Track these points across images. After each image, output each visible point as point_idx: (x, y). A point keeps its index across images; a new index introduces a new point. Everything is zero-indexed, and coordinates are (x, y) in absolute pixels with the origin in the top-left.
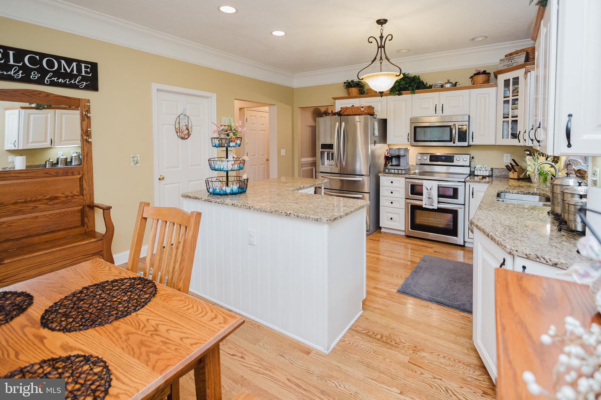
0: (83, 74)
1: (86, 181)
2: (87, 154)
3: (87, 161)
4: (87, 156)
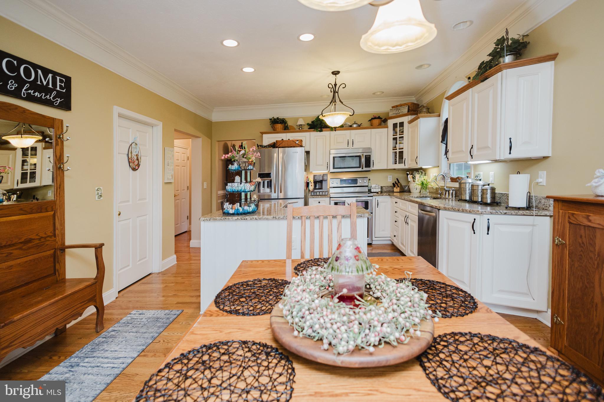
0: (58, 89)
1: (58, 218)
2: (60, 185)
3: (59, 194)
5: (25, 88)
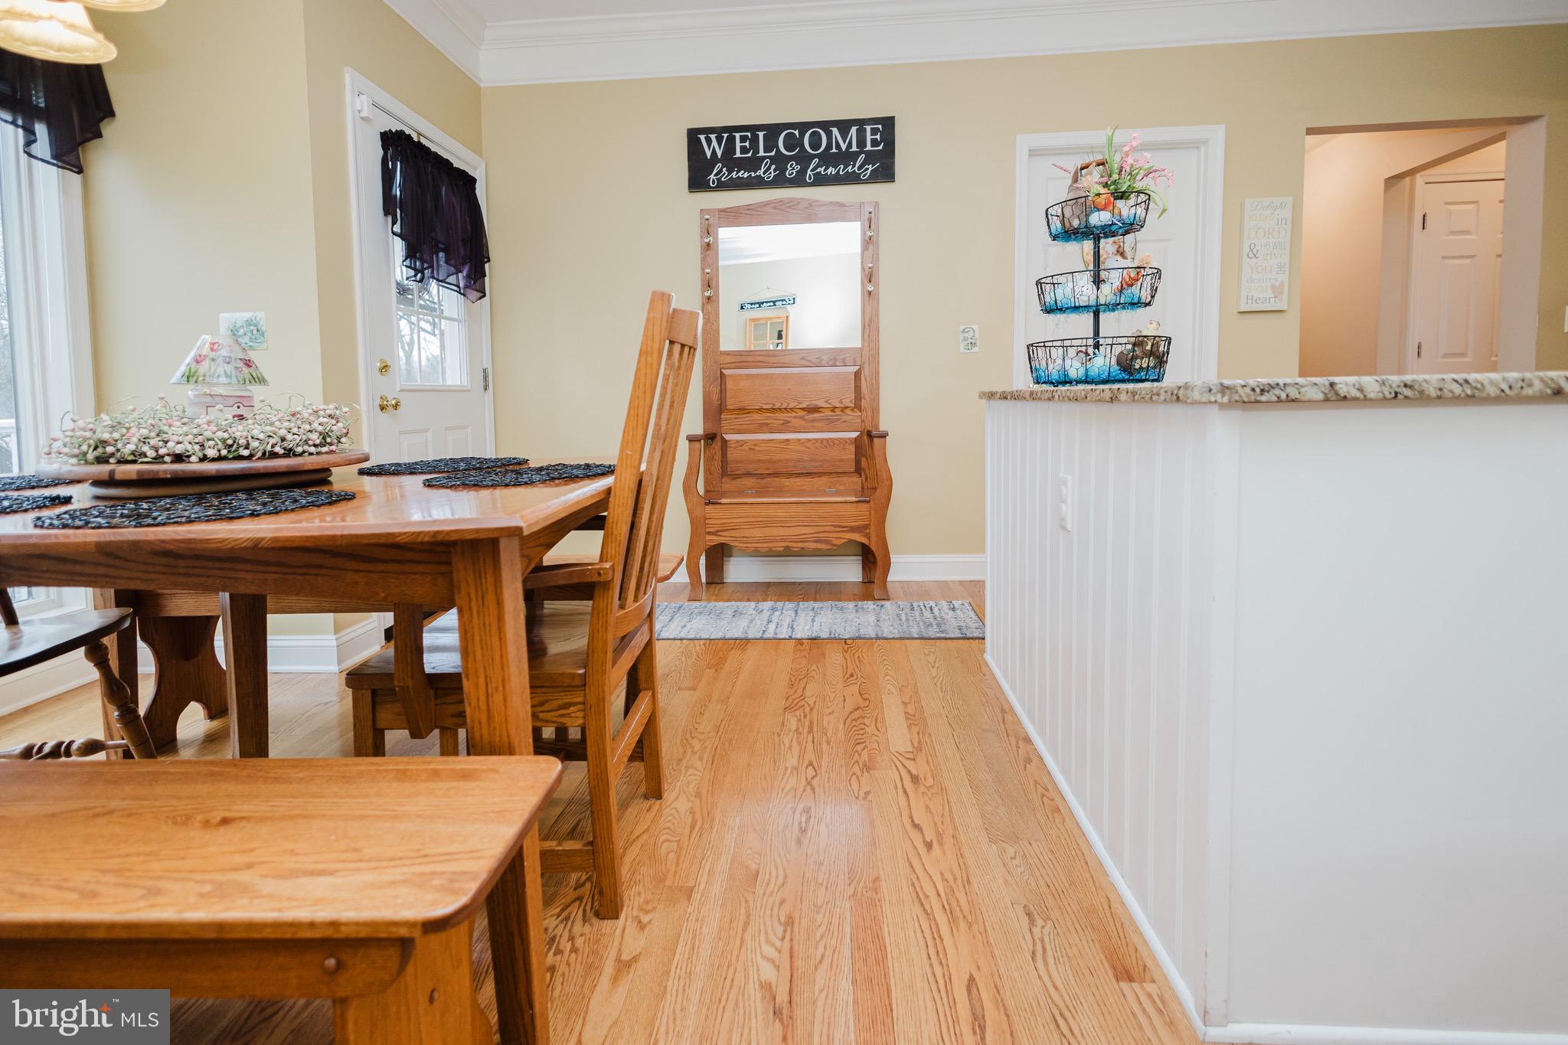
0: (869, 147)
2: (870, 321)
3: (869, 336)
4: (869, 326)
5: (811, 167)
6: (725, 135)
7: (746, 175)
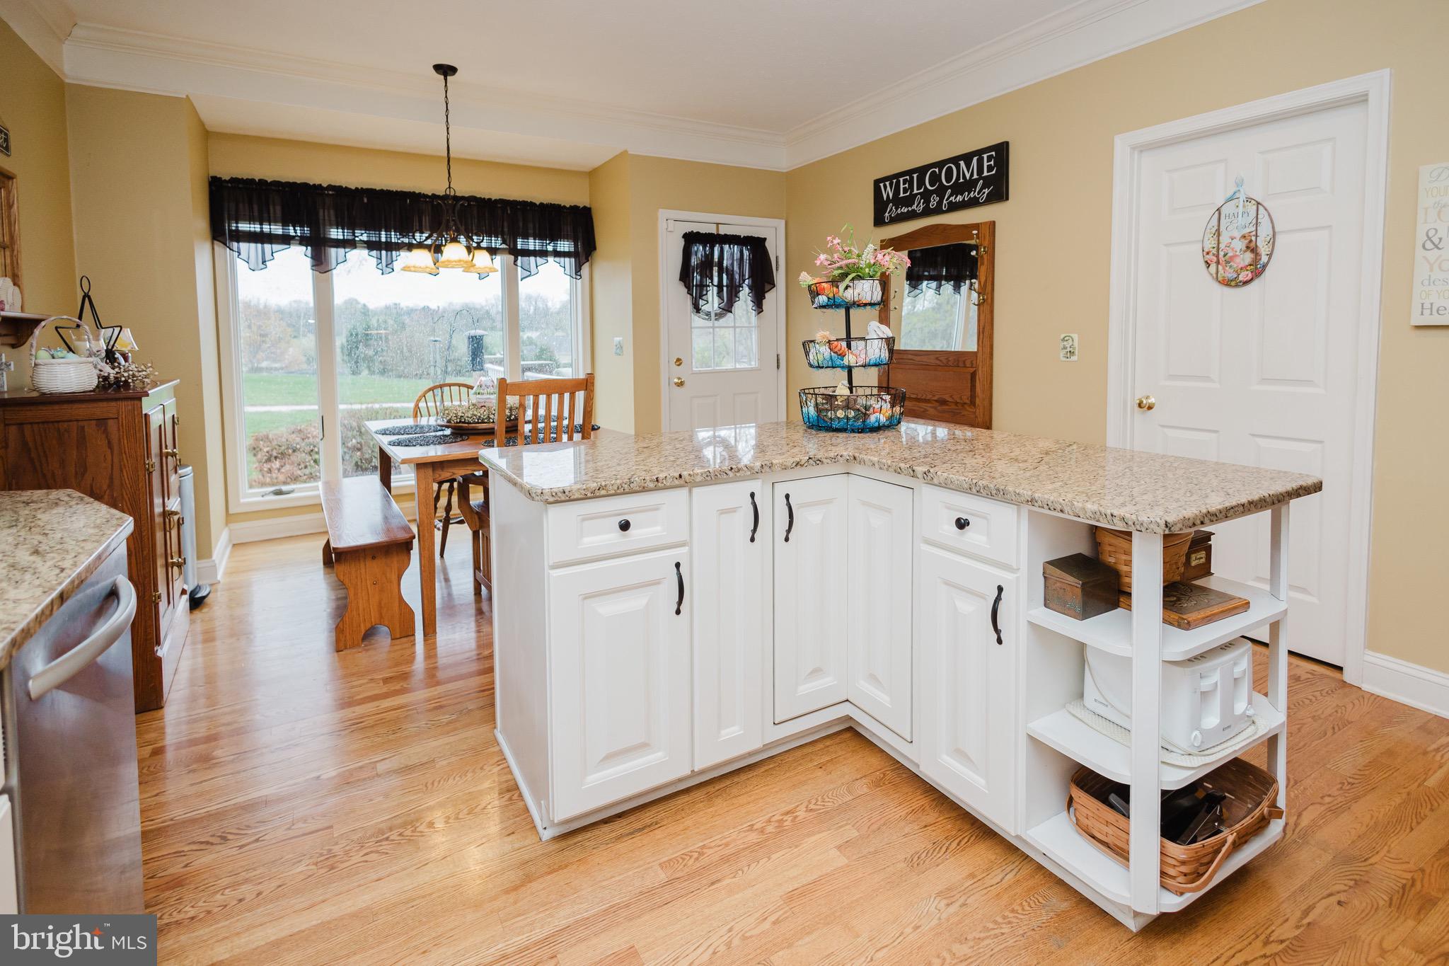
0: (985, 174)
1: (979, 380)
2: (984, 328)
5: (946, 197)
6: (894, 181)
7: (906, 210)
